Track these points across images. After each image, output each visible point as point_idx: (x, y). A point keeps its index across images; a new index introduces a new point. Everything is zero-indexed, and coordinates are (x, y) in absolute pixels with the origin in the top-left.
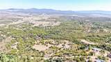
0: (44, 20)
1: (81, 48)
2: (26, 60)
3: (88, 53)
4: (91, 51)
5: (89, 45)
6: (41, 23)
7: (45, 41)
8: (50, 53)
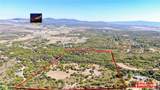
0: (64, 34)
1: (117, 76)
3: (127, 83)
4: (132, 79)
5: (128, 71)
7: (65, 65)
8: (72, 84)
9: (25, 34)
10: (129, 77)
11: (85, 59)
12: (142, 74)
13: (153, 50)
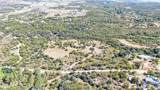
0: (62, 7)
3: (131, 63)
5: (131, 49)
6: (57, 11)
8: (71, 63)
11: (85, 35)
12: (146, 53)
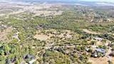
0: (45, 9)
1: (83, 38)
2: (28, 50)
4: (92, 40)
6: (42, 12)
7: (46, 31)
9: (18, 9)
10: (91, 38)
11: (61, 26)
12: (99, 37)
13: (109, 20)
